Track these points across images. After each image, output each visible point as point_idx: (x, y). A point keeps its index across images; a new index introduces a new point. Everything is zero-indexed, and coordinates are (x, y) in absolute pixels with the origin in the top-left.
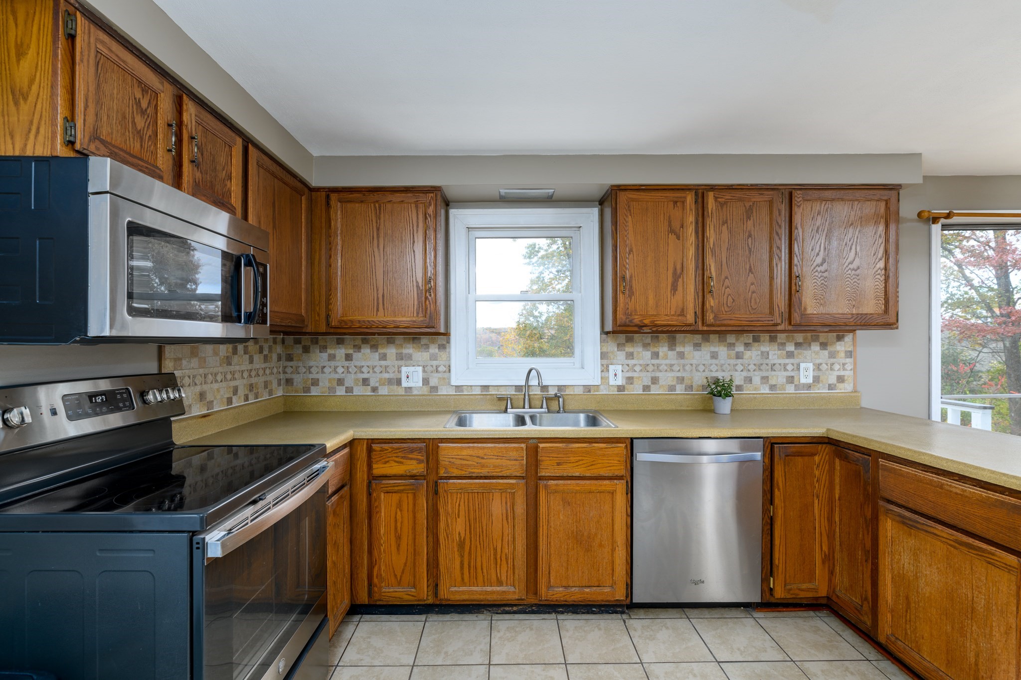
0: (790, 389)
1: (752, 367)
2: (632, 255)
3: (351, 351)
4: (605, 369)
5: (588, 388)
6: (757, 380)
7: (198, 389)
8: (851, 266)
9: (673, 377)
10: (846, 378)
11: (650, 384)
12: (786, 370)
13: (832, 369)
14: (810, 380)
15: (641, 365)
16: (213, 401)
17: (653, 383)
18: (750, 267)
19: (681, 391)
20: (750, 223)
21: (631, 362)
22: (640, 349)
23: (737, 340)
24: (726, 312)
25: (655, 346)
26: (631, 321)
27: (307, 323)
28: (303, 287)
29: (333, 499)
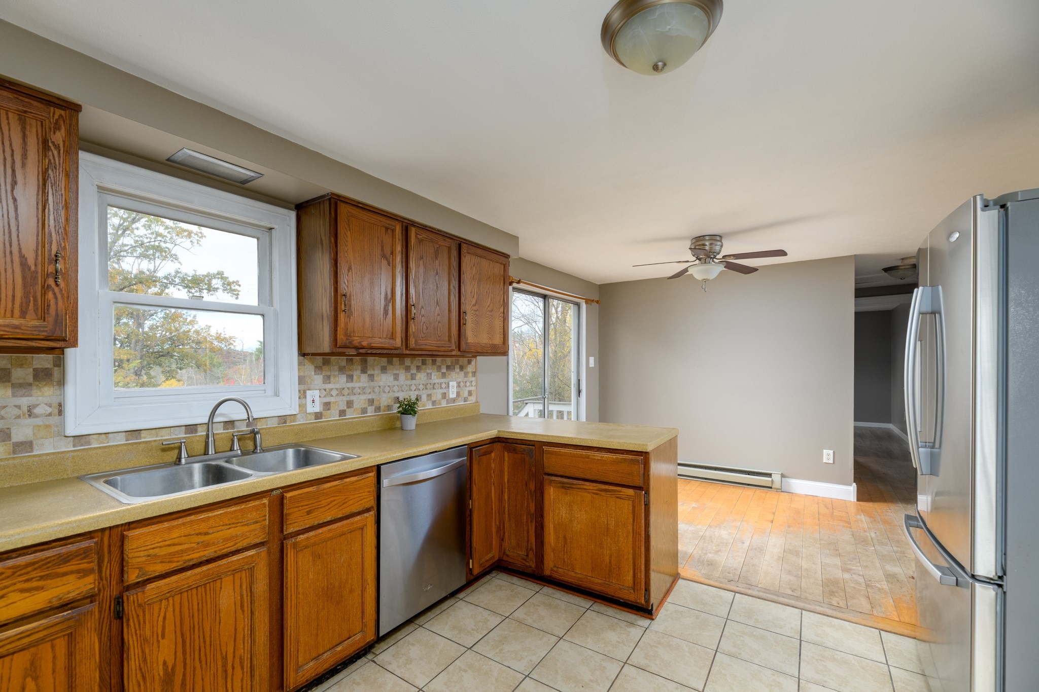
0: (444, 404)
1: (421, 387)
2: (351, 272)
4: (303, 395)
5: (283, 419)
6: (424, 397)
8: (489, 309)
9: (365, 400)
10: (472, 392)
11: (345, 408)
12: (441, 388)
13: (466, 386)
14: (455, 396)
15: (337, 389)
17: (348, 407)
18: (437, 300)
19: (372, 413)
20: (437, 262)
21: (328, 386)
22: (336, 373)
23: (412, 363)
24: (422, 338)
25: (351, 370)
26: (350, 343)
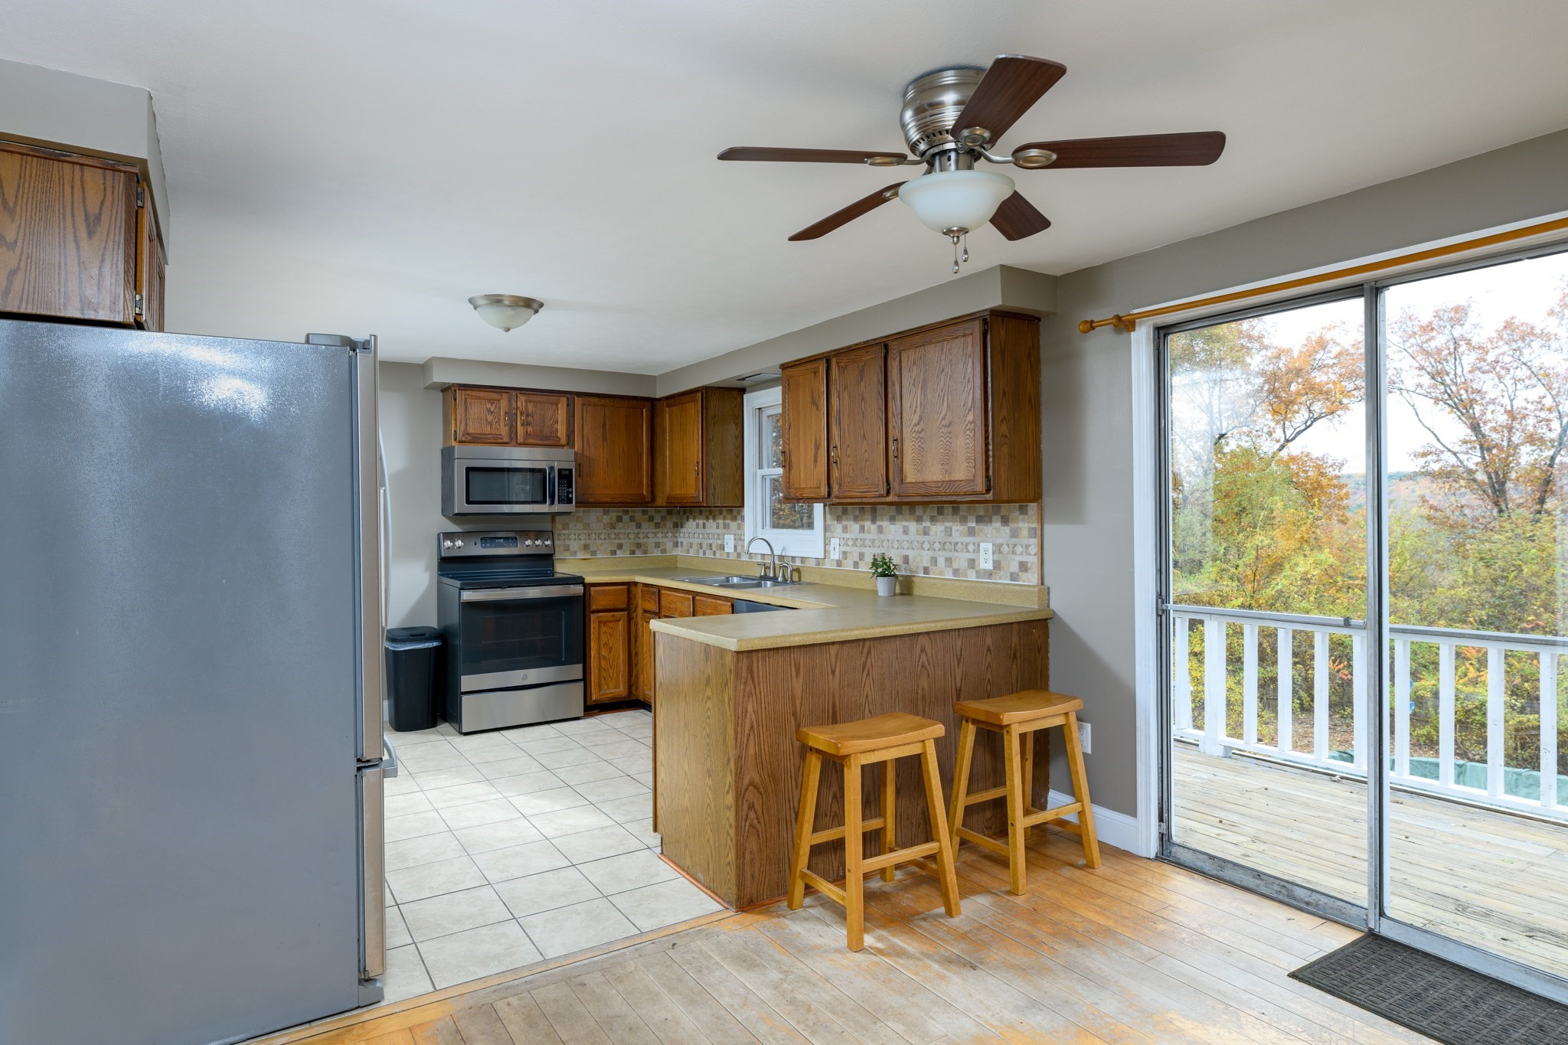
0: (972, 576)
1: (937, 546)
2: (791, 430)
3: (705, 521)
5: (818, 561)
6: (941, 562)
7: (583, 542)
8: (944, 423)
10: (1029, 565)
11: (858, 560)
12: (968, 551)
13: (1014, 553)
14: (990, 566)
15: (852, 539)
16: (596, 551)
17: (861, 559)
18: (864, 433)
20: (863, 384)
21: (847, 536)
22: (852, 523)
24: (848, 483)
27: (650, 499)
28: (645, 474)
29: (600, 614)
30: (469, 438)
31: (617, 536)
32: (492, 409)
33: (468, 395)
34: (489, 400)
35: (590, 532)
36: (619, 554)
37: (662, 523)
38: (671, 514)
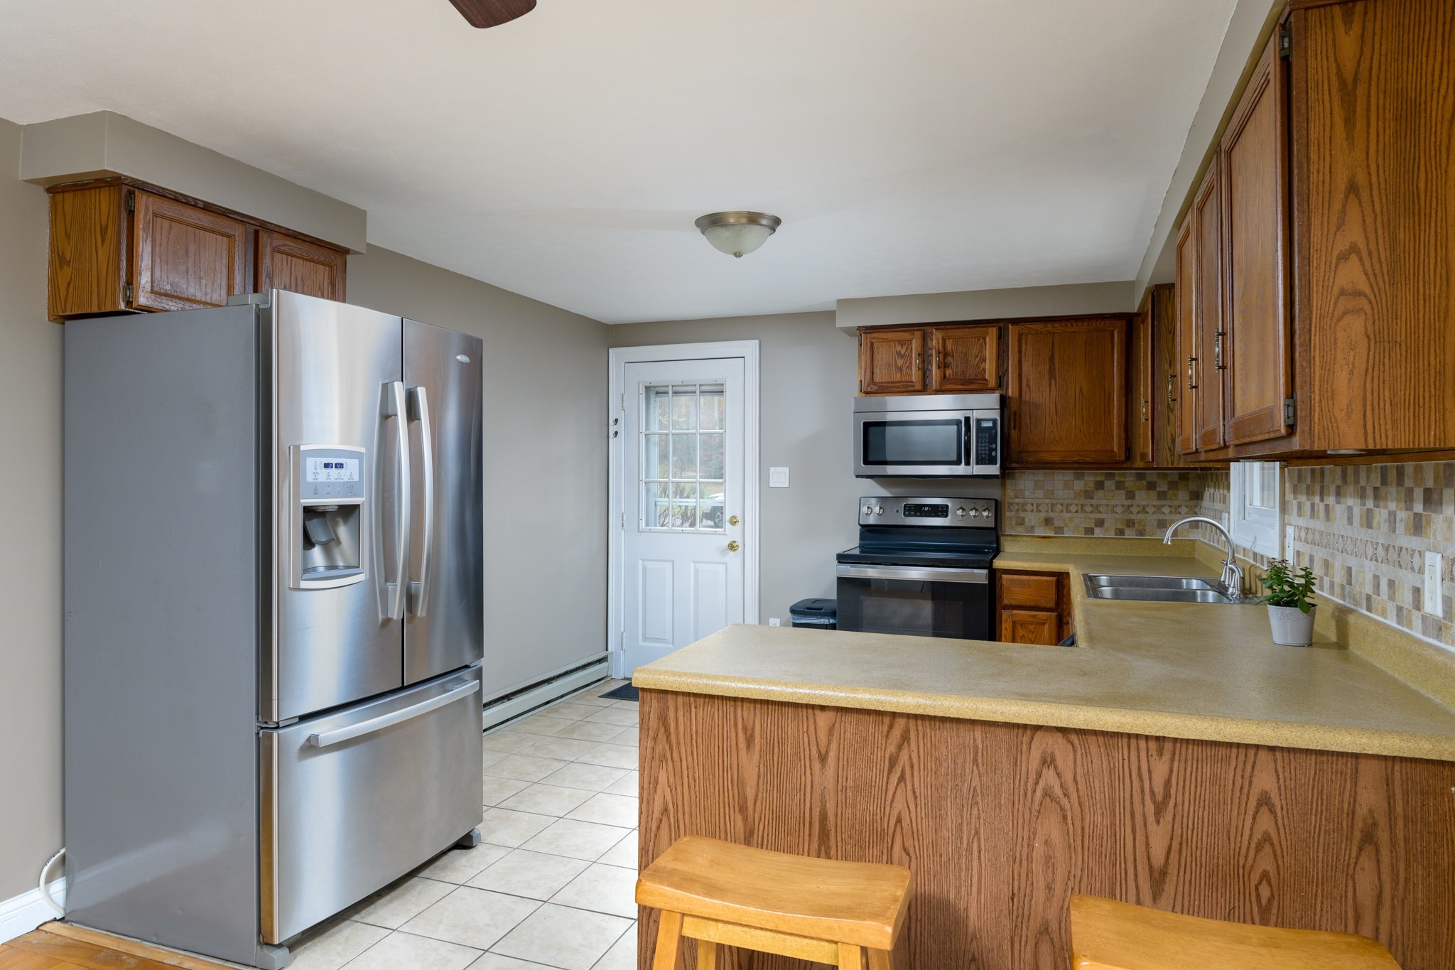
7: (1043, 515)
16: (1063, 528)
27: (1123, 458)
28: (1115, 421)
29: (1015, 612)
30: (875, 388)
31: (1096, 508)
32: (903, 352)
33: (874, 338)
34: (899, 342)
35: (1054, 501)
36: (1098, 532)
37: (1170, 492)
38: (1187, 479)
